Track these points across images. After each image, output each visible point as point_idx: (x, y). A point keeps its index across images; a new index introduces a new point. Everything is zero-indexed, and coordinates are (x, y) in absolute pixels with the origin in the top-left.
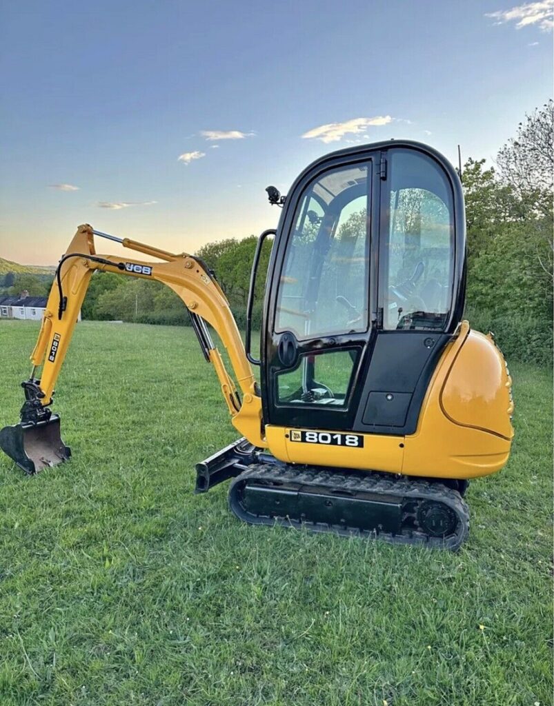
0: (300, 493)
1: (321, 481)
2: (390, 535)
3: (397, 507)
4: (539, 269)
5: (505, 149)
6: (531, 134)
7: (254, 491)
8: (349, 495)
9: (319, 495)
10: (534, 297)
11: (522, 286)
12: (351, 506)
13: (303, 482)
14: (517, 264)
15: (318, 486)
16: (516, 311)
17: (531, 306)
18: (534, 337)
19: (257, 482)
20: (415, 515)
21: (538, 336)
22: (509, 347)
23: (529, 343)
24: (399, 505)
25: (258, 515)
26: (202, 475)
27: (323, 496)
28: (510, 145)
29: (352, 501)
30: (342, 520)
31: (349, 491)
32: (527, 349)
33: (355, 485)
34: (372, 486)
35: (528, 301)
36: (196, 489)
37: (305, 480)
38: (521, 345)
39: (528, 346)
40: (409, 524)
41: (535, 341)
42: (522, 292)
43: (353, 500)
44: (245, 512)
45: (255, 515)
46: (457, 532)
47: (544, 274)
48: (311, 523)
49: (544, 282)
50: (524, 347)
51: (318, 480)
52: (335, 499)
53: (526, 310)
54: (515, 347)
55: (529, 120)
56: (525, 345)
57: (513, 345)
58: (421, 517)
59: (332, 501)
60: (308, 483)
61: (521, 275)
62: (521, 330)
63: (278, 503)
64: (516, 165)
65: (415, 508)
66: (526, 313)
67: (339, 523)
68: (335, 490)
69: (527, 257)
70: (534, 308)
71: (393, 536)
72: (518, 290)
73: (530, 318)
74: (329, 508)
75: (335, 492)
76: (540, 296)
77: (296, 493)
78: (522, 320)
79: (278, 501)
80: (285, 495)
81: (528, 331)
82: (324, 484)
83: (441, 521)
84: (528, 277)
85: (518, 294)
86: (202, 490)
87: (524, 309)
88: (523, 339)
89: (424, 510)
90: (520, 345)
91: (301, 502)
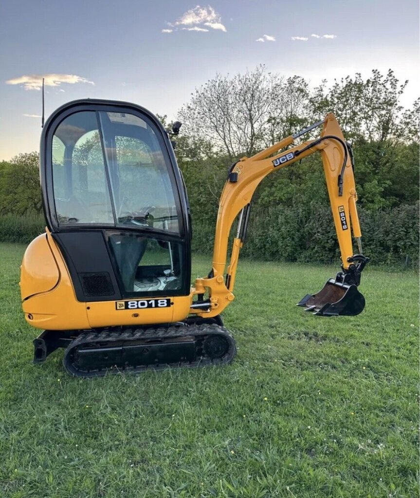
0: (124, 347)
1: (140, 336)
2: (188, 363)
3: (193, 343)
4: (210, 194)
5: (182, 110)
6: (198, 102)
7: (86, 353)
8: (160, 342)
10: (208, 212)
11: (200, 205)
12: (162, 349)
13: (127, 338)
14: (197, 190)
15: (138, 340)
16: (197, 221)
17: (206, 218)
19: (86, 345)
20: (203, 347)
22: (196, 245)
23: (208, 242)
24: (194, 342)
25: (89, 371)
26: (39, 348)
28: (185, 108)
29: (162, 346)
30: (156, 360)
31: (160, 339)
33: (164, 334)
34: (176, 333)
35: (204, 215)
36: (35, 360)
37: (128, 337)
39: (208, 244)
40: (200, 353)
42: (200, 209)
43: (163, 344)
44: (78, 371)
45: (87, 371)
46: (229, 352)
47: (212, 197)
48: (132, 368)
49: (213, 202)
51: (138, 335)
52: (150, 346)
53: (204, 220)
54: (199, 245)
55: (197, 92)
57: (198, 244)
58: (207, 347)
59: (148, 348)
60: (131, 338)
61: (199, 197)
62: (203, 234)
63: (107, 358)
64: (190, 122)
65: (202, 342)
66: (204, 222)
67: (153, 363)
68: (149, 340)
69: (202, 186)
70: (208, 219)
71: (190, 363)
72: (198, 207)
73: (207, 226)
74: (146, 354)
75: (149, 342)
76: (211, 211)
77: (121, 348)
78: (202, 227)
79: (106, 357)
80: (112, 351)
82: (142, 337)
83: (220, 347)
84: (204, 199)
85: (199, 210)
86: (40, 359)
87: (202, 220)
88: (204, 240)
89: (208, 342)
90: (202, 244)
91: (124, 354)
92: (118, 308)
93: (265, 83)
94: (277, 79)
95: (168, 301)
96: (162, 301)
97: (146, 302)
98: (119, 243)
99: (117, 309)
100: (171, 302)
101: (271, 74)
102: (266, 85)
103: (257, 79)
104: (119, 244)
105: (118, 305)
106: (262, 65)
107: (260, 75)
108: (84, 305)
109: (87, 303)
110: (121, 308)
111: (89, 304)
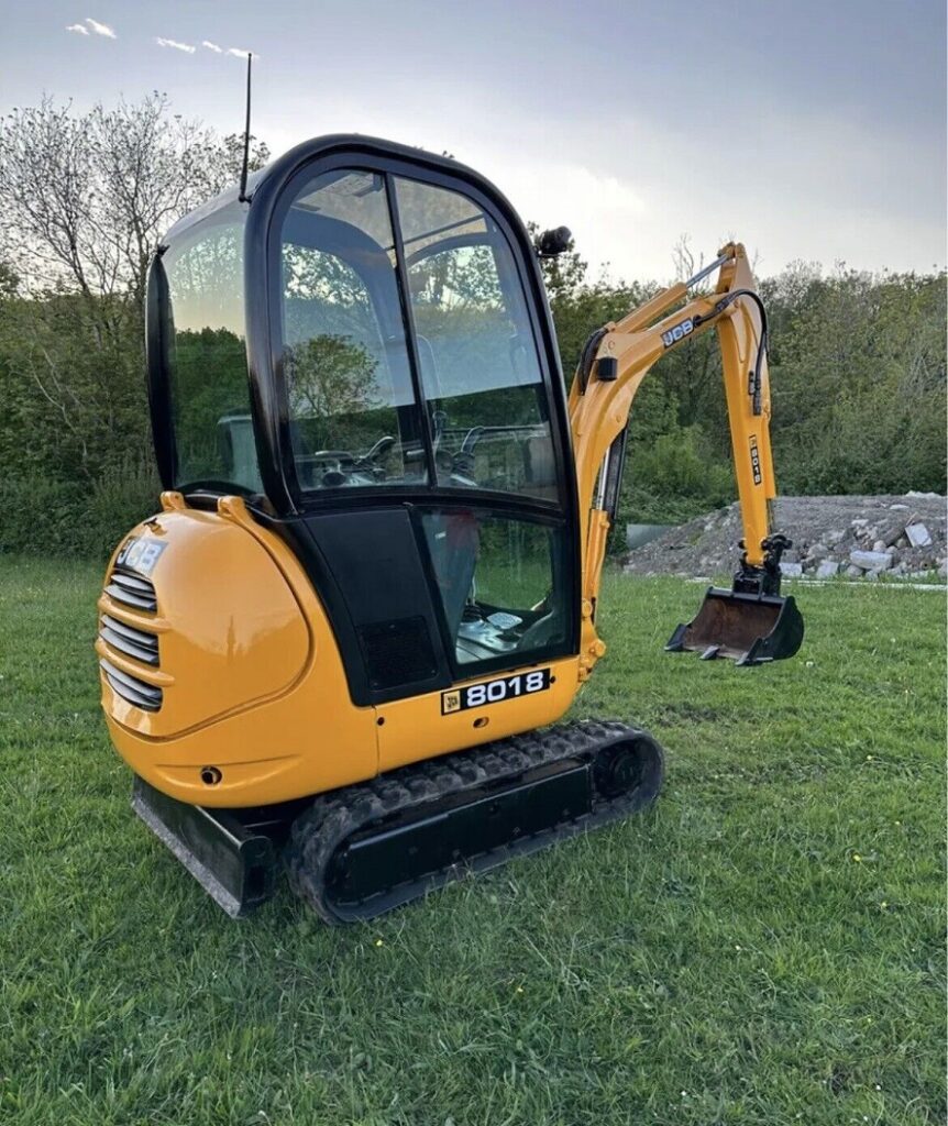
3: (585, 770)
4: (41, 398)
9: (479, 802)
10: (39, 444)
11: (17, 425)
16: (11, 468)
17: (36, 458)
18: (61, 512)
21: (65, 510)
22: (19, 531)
23: (55, 523)
26: (256, 864)
27: (485, 800)
29: (527, 791)
30: (517, 831)
32: (51, 532)
35: (29, 451)
38: (40, 526)
39: (53, 528)
41: (62, 518)
45: (356, 903)
47: (49, 405)
49: (48, 418)
50: (47, 531)
52: (502, 798)
53: (29, 466)
54: (29, 531)
56: (47, 525)
57: (25, 527)
59: (499, 804)
66: (31, 471)
70: (44, 463)
73: (42, 480)
77: (445, 815)
79: (413, 846)
81: (47, 500)
84: (30, 410)
92: (446, 710)
93: (165, 137)
94: (196, 133)
95: (546, 672)
96: (535, 674)
97: (503, 684)
98: (442, 535)
99: (443, 713)
100: (551, 676)
101: (181, 120)
102: (170, 142)
103: (147, 125)
104: (442, 539)
105: (446, 702)
106: (160, 94)
107: (156, 117)
108: (371, 714)
109: (378, 707)
110: (452, 709)
111: (382, 709)
